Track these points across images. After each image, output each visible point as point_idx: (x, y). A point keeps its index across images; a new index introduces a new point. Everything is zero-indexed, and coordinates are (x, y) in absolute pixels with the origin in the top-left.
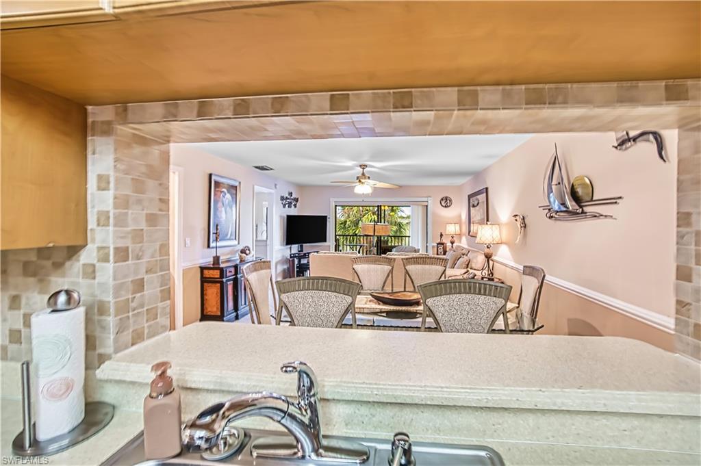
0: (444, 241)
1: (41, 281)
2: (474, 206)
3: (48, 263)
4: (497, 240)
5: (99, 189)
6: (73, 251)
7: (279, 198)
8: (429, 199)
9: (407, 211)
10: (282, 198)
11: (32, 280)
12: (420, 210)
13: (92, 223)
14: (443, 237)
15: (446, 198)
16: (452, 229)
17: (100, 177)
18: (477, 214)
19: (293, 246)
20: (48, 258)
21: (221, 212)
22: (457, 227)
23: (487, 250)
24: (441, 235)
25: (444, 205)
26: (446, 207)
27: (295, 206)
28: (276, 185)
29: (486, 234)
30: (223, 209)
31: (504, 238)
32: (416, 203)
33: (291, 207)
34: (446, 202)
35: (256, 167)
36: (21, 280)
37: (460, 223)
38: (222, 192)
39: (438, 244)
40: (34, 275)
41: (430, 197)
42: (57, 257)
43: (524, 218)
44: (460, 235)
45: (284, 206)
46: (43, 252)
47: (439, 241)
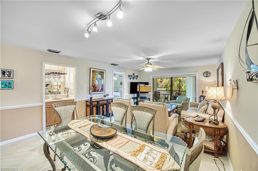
7: (128, 76)
8: (197, 73)
10: (129, 76)
12: (192, 79)
14: (203, 93)
15: (207, 72)
19: (135, 94)
21: (96, 81)
25: (205, 76)
26: (207, 77)
27: (137, 79)
28: (125, 71)
30: (97, 80)
32: (189, 75)
33: (134, 79)
34: (207, 74)
35: (111, 64)
38: (96, 74)
39: (200, 96)
41: (197, 72)
43: (237, 82)
45: (130, 79)
47: (201, 94)
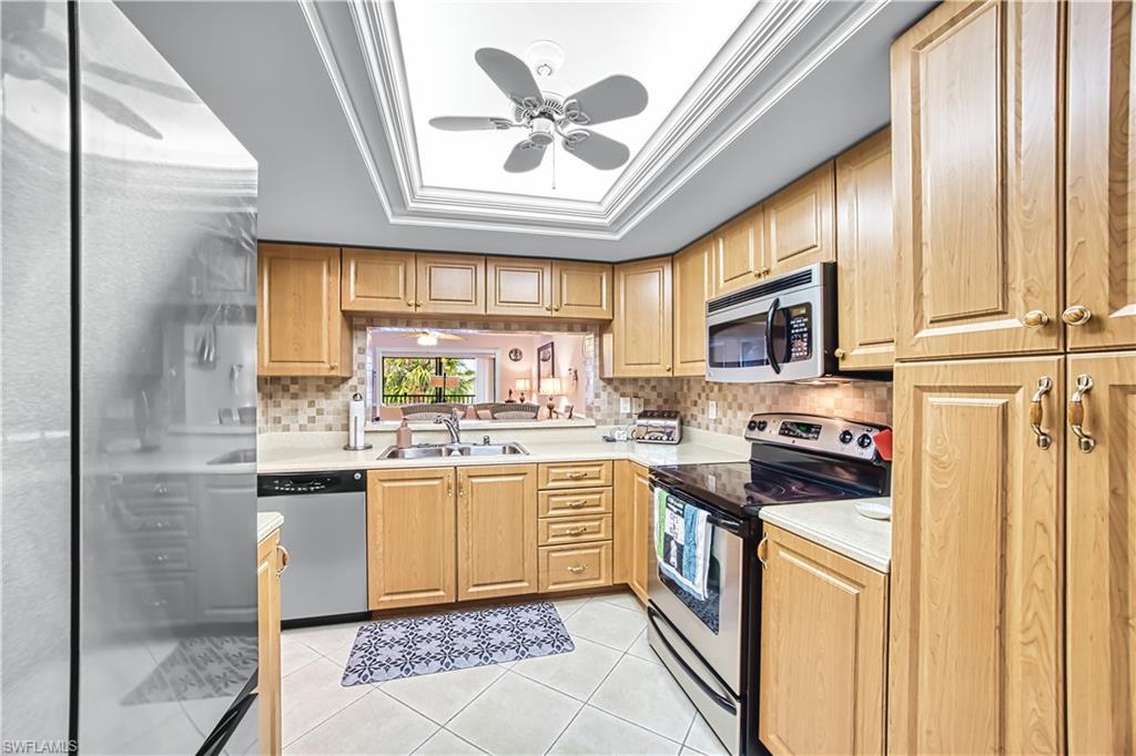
0: (513, 398)
1: (326, 394)
2: (544, 360)
3: (331, 386)
4: (558, 391)
5: (359, 353)
6: (345, 380)
8: (497, 351)
9: (471, 364)
11: (322, 394)
12: (487, 364)
13: (355, 368)
14: (512, 395)
15: (516, 351)
16: (521, 385)
17: (359, 349)
18: (545, 367)
20: (330, 383)
22: (528, 382)
23: (549, 402)
24: (511, 392)
25: (513, 358)
26: (515, 360)
29: (549, 386)
31: (564, 392)
32: (482, 356)
34: (516, 355)
36: (315, 394)
37: (531, 379)
39: (507, 402)
40: (322, 391)
41: (498, 349)
42: (335, 383)
43: (576, 372)
44: (531, 392)
46: (328, 379)
47: (507, 399)
